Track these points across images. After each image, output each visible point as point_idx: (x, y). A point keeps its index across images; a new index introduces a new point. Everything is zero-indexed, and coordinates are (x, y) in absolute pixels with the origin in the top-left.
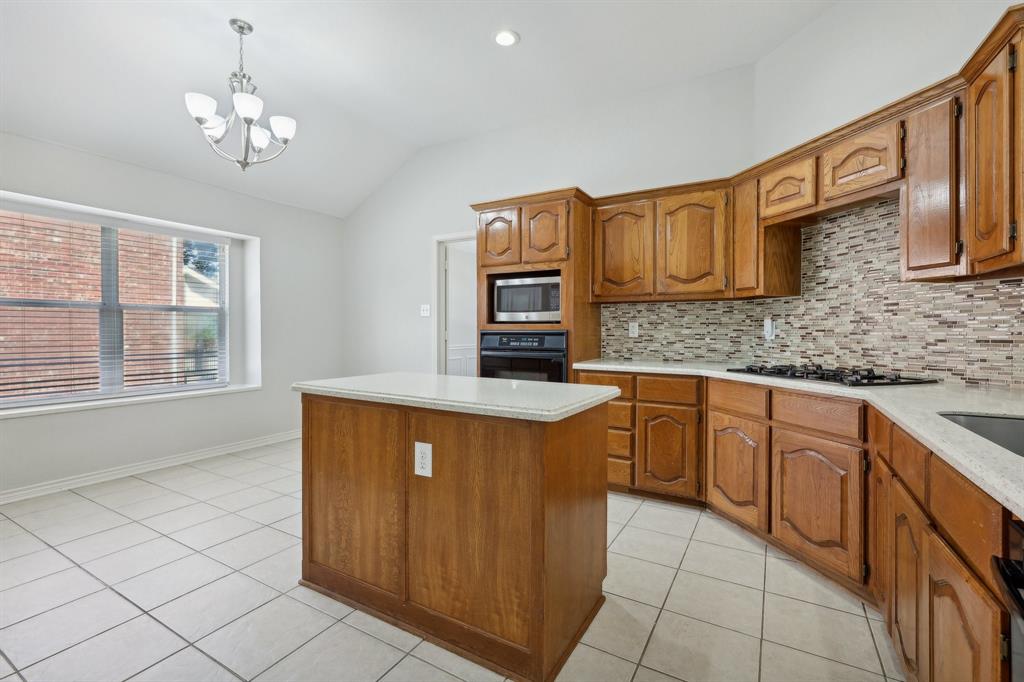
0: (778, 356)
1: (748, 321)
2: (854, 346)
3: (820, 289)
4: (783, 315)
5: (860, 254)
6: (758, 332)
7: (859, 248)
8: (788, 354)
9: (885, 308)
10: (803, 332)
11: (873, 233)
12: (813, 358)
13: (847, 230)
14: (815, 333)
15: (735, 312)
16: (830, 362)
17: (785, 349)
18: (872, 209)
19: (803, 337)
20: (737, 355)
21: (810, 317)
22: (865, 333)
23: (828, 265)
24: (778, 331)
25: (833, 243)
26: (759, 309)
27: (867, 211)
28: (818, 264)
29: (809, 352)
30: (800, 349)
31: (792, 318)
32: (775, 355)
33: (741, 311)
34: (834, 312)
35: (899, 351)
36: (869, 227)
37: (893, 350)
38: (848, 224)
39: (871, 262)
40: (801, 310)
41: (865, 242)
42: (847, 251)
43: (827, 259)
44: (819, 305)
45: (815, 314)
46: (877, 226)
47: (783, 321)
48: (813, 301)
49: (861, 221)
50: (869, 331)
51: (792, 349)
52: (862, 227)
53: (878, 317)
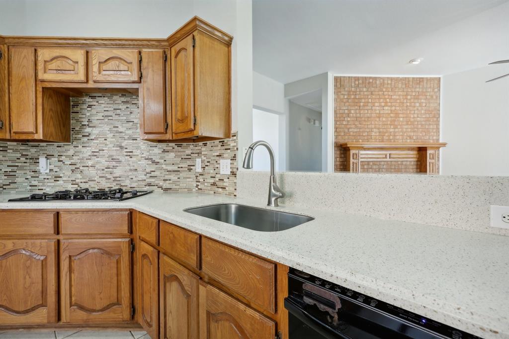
0: (53, 184)
1: (23, 159)
2: (108, 176)
3: (85, 139)
4: (56, 154)
5: (111, 121)
6: (33, 167)
7: (110, 118)
8: (61, 182)
9: (126, 154)
10: (73, 167)
11: (118, 111)
12: (80, 184)
13: (103, 105)
14: (81, 168)
15: (8, 151)
16: (92, 186)
17: (58, 179)
18: (118, 97)
19: (73, 171)
20: (12, 186)
21: (78, 157)
22: (114, 167)
23: (90, 125)
24: (52, 167)
25: (94, 112)
26: (33, 150)
27: (115, 97)
28: (83, 123)
29: (77, 181)
30: (70, 179)
31: (63, 158)
32: (49, 184)
33: (16, 151)
34: (94, 154)
35: (134, 177)
36: (116, 106)
37: (131, 177)
38: (103, 102)
39: (118, 127)
40: (71, 152)
41: (114, 115)
42: (103, 118)
43: (89, 121)
44: (84, 150)
45: (81, 156)
46: (120, 107)
47: (56, 159)
48: (80, 147)
49: (112, 102)
50: (117, 166)
51: (64, 179)
52: (112, 106)
53: (122, 159)
